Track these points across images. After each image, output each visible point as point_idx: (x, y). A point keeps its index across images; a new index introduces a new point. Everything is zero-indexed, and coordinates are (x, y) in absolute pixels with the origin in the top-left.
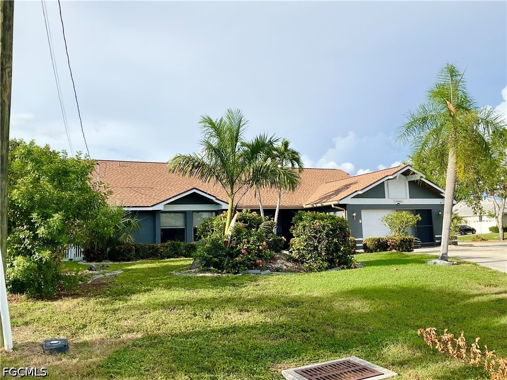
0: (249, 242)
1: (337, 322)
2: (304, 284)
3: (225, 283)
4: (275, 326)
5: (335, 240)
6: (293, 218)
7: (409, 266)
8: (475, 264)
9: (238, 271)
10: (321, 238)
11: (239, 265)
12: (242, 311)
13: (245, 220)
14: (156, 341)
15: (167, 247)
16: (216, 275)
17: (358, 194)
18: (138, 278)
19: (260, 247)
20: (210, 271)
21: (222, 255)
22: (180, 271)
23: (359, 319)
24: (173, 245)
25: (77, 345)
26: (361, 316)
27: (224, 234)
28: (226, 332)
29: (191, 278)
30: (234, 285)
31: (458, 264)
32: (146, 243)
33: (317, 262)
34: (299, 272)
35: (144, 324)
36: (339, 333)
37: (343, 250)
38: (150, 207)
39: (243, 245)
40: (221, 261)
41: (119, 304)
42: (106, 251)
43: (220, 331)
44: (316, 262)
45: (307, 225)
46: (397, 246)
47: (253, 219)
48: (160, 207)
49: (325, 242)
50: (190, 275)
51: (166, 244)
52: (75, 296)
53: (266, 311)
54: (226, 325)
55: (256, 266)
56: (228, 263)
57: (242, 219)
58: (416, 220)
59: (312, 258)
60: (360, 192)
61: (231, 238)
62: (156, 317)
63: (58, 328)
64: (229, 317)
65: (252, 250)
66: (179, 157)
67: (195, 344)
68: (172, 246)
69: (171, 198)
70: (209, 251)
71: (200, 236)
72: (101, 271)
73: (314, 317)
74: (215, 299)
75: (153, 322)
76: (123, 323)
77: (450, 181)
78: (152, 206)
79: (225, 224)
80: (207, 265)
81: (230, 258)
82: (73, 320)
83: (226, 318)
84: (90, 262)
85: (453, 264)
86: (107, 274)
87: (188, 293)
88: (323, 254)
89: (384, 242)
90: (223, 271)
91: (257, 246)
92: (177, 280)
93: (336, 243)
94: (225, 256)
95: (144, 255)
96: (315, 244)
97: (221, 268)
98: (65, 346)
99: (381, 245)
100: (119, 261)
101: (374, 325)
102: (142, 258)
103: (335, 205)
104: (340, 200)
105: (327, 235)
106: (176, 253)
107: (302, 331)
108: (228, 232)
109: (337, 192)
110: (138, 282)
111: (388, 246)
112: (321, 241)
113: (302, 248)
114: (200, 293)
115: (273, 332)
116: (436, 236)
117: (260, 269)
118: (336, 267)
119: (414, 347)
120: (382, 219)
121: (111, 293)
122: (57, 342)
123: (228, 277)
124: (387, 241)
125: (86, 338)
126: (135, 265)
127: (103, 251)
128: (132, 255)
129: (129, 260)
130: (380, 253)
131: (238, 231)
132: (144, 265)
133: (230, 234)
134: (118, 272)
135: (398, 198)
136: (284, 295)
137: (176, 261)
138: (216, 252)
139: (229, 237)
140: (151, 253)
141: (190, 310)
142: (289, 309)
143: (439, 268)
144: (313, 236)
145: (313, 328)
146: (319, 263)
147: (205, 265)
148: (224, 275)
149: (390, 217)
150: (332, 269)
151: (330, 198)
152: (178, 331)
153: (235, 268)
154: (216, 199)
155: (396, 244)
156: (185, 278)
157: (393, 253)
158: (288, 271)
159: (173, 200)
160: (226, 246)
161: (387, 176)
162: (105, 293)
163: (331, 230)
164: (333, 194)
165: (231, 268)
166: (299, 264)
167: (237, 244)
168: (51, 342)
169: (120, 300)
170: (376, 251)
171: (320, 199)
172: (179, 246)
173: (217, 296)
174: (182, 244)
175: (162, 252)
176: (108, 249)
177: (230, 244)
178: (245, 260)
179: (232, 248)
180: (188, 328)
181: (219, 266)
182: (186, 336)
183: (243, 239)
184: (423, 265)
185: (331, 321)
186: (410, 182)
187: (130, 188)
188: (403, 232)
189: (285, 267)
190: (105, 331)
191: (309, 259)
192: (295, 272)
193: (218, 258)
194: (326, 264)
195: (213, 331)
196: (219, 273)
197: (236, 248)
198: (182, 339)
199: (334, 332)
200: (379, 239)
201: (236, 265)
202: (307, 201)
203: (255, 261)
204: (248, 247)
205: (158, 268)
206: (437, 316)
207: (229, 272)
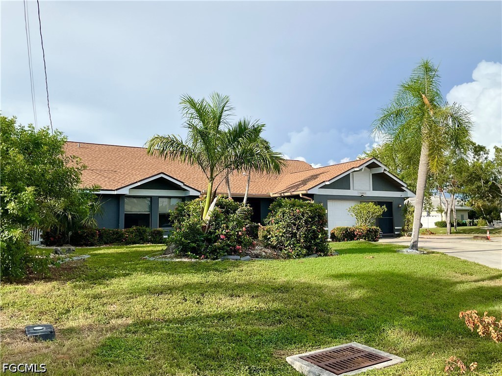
0: (227, 227)
1: (330, 308)
2: (288, 270)
3: (207, 269)
4: (270, 312)
5: (314, 227)
6: (271, 204)
7: (382, 255)
8: (443, 254)
9: (217, 257)
10: (300, 225)
11: (218, 251)
12: (232, 296)
13: (221, 205)
14: (150, 327)
15: (132, 233)
16: (193, 260)
17: (326, 185)
18: (109, 262)
19: (240, 233)
20: (187, 256)
21: (200, 240)
22: (153, 256)
23: (352, 305)
24: (138, 230)
25: (63, 332)
26: (353, 302)
27: (202, 219)
28: (221, 317)
29: (169, 263)
30: (217, 270)
31: (428, 253)
32: (109, 227)
33: (296, 249)
34: (278, 258)
35: (133, 308)
36: (335, 319)
37: (321, 238)
38: (114, 190)
39: (222, 231)
40: (198, 245)
41: (99, 289)
42: (68, 235)
43: (215, 316)
44: (294, 249)
45: (287, 211)
46: (363, 236)
47: (229, 205)
48: (125, 191)
49: (303, 230)
50: (167, 260)
51: (131, 230)
52: (48, 279)
53: (257, 296)
54: (220, 311)
55: (235, 252)
56: (206, 248)
57: (219, 204)
58: (382, 211)
59: (290, 245)
60: (328, 183)
61: (210, 223)
62: (145, 302)
63: (37, 313)
64: (221, 302)
65: (230, 235)
66: (157, 138)
67: (192, 330)
68: (138, 232)
69: (136, 182)
70: (186, 236)
71: (173, 221)
72: (68, 254)
73: (306, 302)
74: (202, 284)
75: (142, 307)
76: (111, 308)
77: (422, 173)
78: (117, 190)
79: (203, 209)
80: (184, 250)
81: (208, 244)
82: (53, 305)
83: (218, 303)
84: (49, 246)
85: (424, 253)
86: (75, 258)
87: (171, 278)
88: (302, 241)
89: (351, 232)
90: (200, 256)
91: (237, 232)
92: (154, 264)
93: (314, 230)
94: (203, 241)
95: (108, 240)
96: (294, 231)
97: (199, 253)
98: (51, 332)
99: (349, 235)
100: (81, 245)
101: (367, 311)
102: (106, 243)
103: (303, 195)
104: (308, 190)
105: (306, 222)
106: (142, 239)
107: (298, 316)
108: (207, 217)
109: (304, 182)
110: (112, 267)
111: (355, 236)
112: (300, 228)
113: (281, 234)
114: (185, 278)
115: (269, 318)
116: (396, 228)
117: (240, 254)
118: (313, 254)
119: (412, 333)
120: (349, 209)
121: (87, 277)
122: (41, 328)
123: (207, 262)
124: (354, 231)
125: (72, 324)
126: (101, 249)
127: (64, 234)
128: (95, 240)
129: (92, 245)
130: (349, 242)
131: (216, 216)
132: (111, 250)
133: (209, 218)
134: (86, 257)
135: (362, 190)
136: (272, 280)
137: (144, 247)
138: (194, 236)
139: (208, 222)
140: (115, 239)
141: (179, 294)
142: (280, 295)
143: (412, 257)
144: (292, 223)
145: (308, 313)
146: (297, 250)
147: (182, 250)
148: (202, 261)
149: (357, 208)
150: (310, 256)
151: (298, 188)
152: (171, 317)
153: (215, 253)
154: (184, 185)
155: (363, 233)
156: (162, 263)
157: (361, 243)
158: (267, 257)
159: (139, 184)
160: (204, 230)
161: (353, 168)
162: (80, 277)
163: (310, 217)
164: (300, 184)
165: (209, 253)
166: (277, 250)
167: (216, 229)
168: (35, 328)
169: (100, 284)
170: (344, 240)
171: (287, 189)
172: (145, 231)
173: (204, 281)
174: (148, 230)
175: (127, 237)
176: (70, 233)
177: (208, 229)
178: (224, 246)
179: (211, 233)
180: (181, 314)
181: (196, 252)
182: (181, 322)
183: (222, 224)
184: (395, 254)
185: (324, 307)
186: (374, 175)
187: (92, 170)
188: (369, 222)
189: (264, 254)
190: (90, 316)
191: (287, 246)
192: (274, 258)
193: (195, 243)
194: (305, 251)
195: (208, 317)
196: (197, 258)
197: (214, 234)
198: (177, 325)
199: (330, 317)
200: (347, 229)
201: (215, 250)
202: (274, 190)
203: (235, 246)
204: (227, 233)
205: (127, 253)
206: (425, 302)
207: (207, 258)
